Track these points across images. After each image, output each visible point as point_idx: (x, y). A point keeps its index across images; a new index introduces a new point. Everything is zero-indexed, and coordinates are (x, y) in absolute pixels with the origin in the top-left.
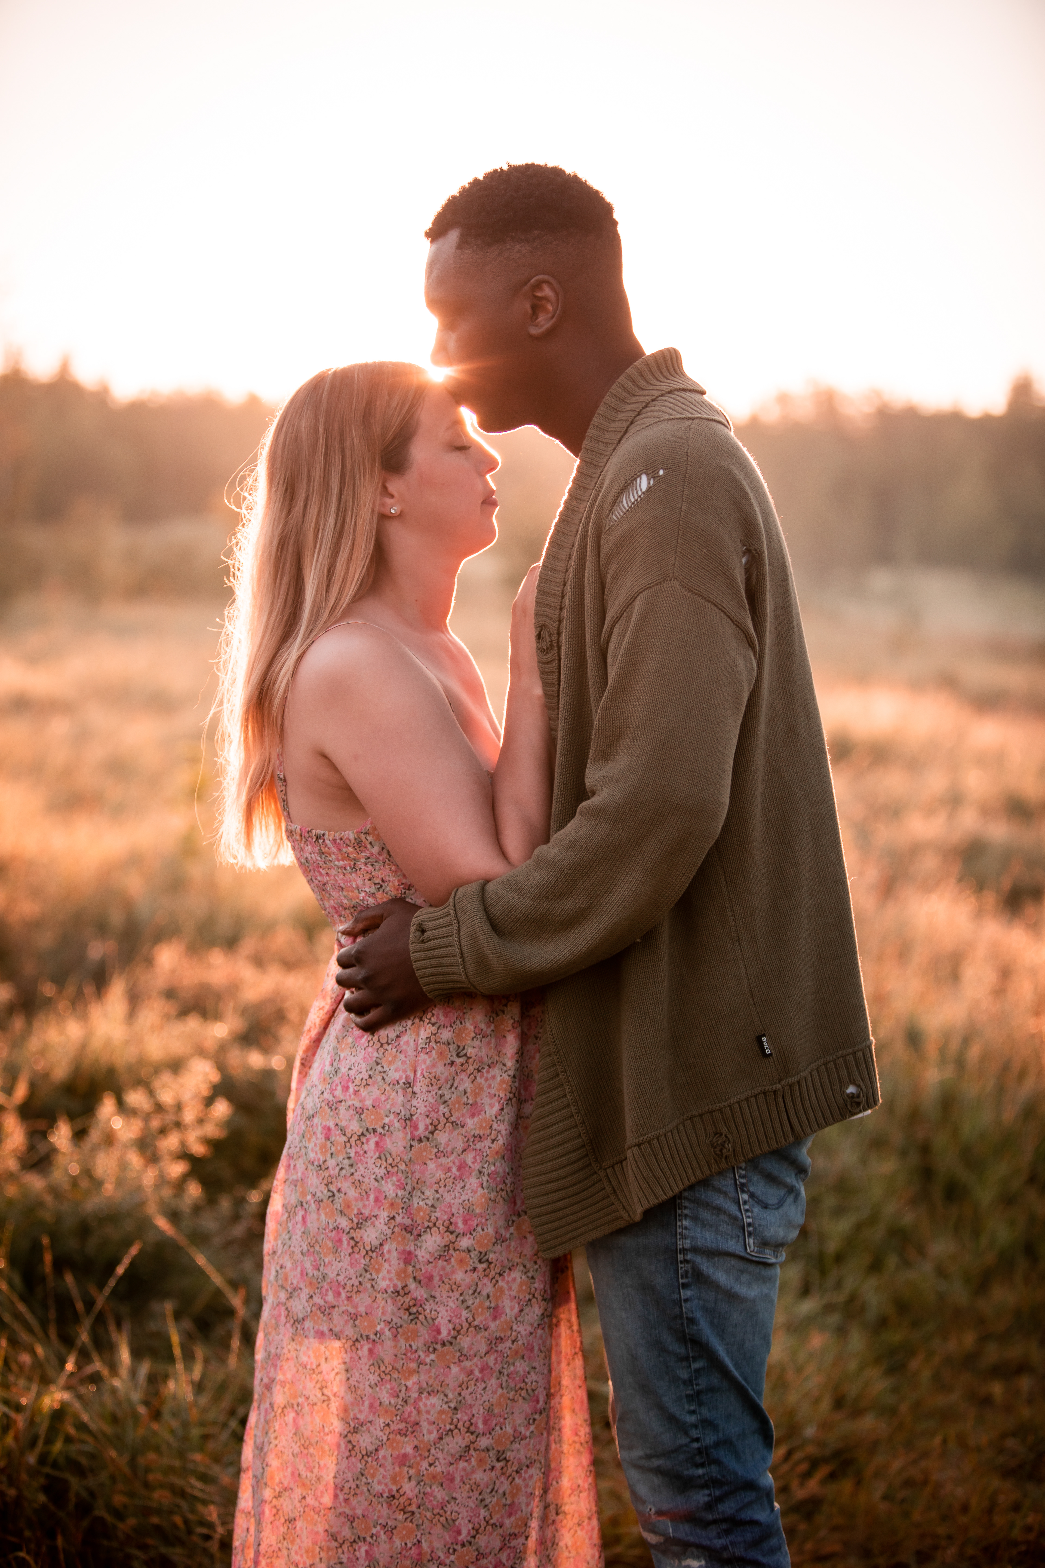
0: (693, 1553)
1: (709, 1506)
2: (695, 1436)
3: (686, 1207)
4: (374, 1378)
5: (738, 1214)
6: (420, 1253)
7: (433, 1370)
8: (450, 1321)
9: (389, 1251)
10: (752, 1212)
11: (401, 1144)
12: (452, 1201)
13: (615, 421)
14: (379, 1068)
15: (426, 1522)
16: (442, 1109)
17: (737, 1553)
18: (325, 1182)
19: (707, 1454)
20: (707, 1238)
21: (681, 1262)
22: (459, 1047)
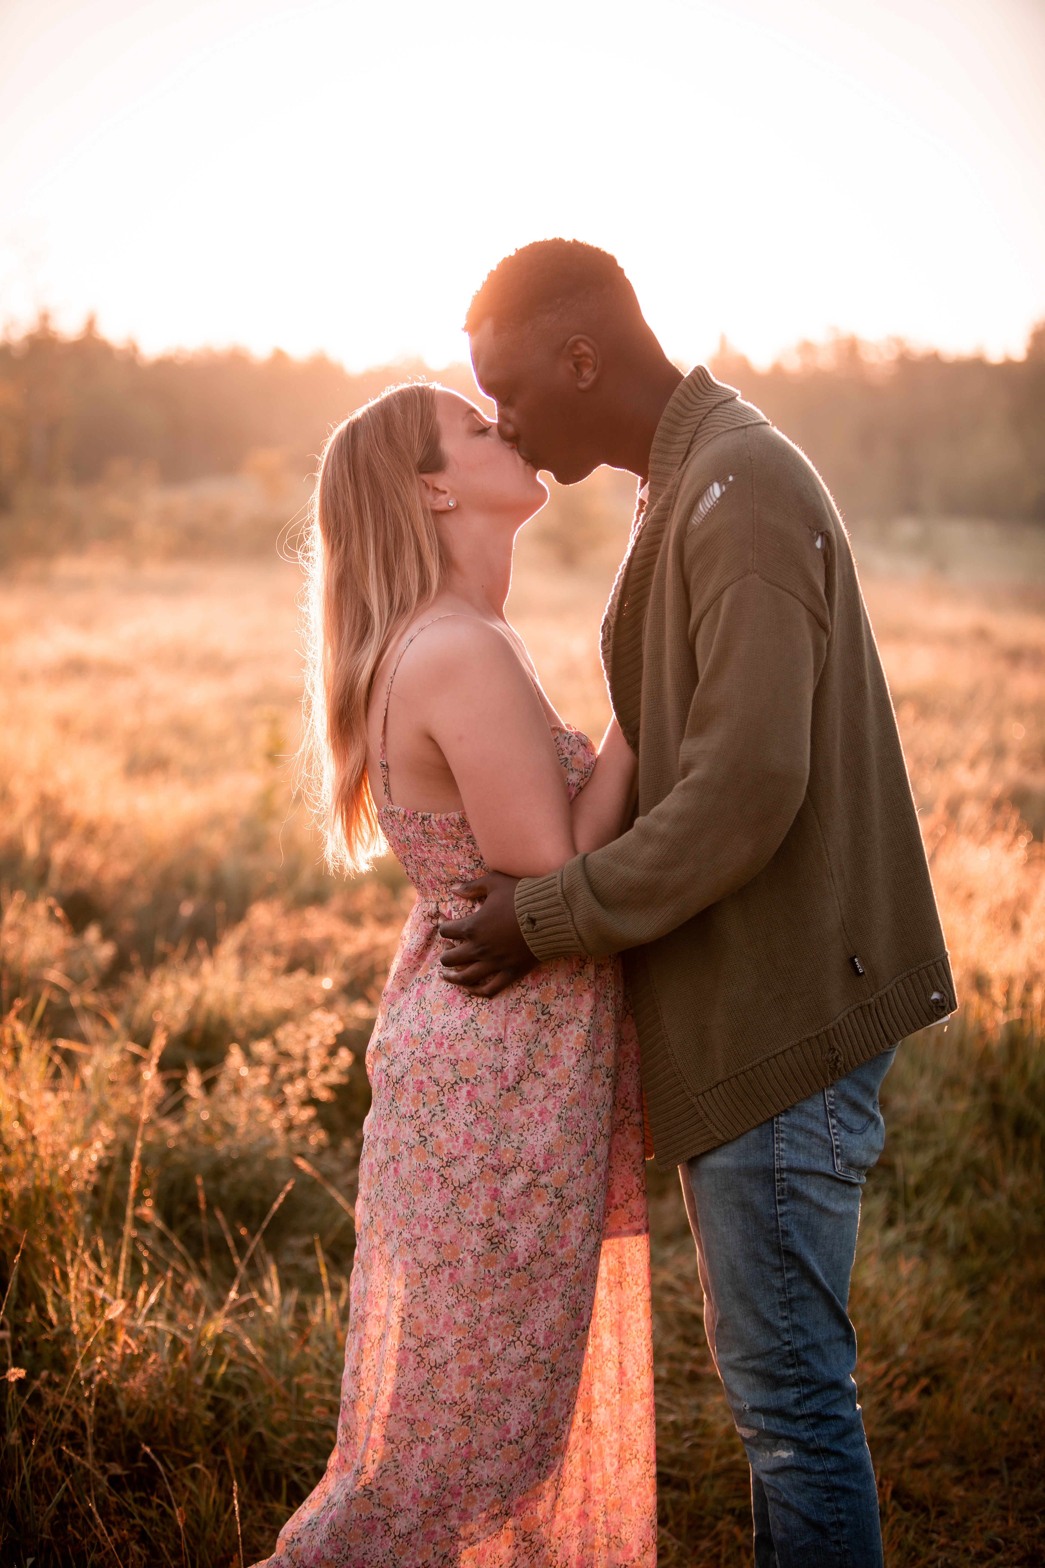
0: (783, 1445)
1: (798, 1403)
2: (787, 1340)
3: (782, 1131)
4: (451, 1300)
5: (828, 1136)
6: (504, 1190)
7: (506, 1293)
8: (526, 1250)
9: (478, 1189)
10: (839, 1135)
11: (491, 1093)
12: (535, 1143)
13: (674, 443)
14: (473, 1025)
15: (480, 1424)
16: (528, 1061)
17: (823, 1445)
18: (417, 1129)
19: (797, 1356)
20: (801, 1160)
21: (778, 1181)
22: (544, 1005)
